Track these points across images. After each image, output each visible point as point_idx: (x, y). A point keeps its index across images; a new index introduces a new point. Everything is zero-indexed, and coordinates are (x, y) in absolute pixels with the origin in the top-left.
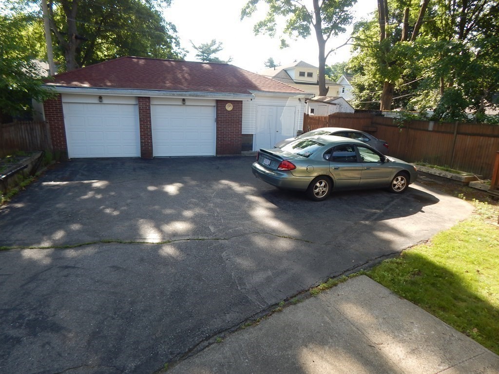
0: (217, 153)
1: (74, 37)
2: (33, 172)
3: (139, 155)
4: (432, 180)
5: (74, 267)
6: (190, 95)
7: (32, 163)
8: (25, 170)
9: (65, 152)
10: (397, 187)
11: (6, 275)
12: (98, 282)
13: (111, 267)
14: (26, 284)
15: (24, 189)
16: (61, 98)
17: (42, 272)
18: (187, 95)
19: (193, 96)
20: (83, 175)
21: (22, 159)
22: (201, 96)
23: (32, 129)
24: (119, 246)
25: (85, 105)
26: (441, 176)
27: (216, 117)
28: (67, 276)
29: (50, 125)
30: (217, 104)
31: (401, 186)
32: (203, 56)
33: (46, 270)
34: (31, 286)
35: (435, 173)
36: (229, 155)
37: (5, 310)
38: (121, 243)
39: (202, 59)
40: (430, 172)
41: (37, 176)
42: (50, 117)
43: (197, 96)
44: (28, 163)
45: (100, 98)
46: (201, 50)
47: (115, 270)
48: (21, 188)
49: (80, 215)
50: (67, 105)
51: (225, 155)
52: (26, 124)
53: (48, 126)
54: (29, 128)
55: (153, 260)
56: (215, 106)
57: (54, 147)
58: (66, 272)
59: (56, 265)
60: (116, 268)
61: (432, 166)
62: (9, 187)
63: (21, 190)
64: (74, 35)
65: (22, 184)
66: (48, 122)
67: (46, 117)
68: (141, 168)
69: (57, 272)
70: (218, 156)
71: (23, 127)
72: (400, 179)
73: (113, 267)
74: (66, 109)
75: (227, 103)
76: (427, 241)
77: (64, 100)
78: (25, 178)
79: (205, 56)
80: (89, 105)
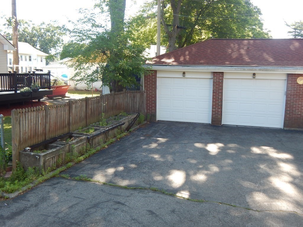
0: (284, 126)
1: (176, 26)
2: (128, 129)
3: (210, 122)
5: (123, 204)
6: (260, 70)
7: (128, 121)
8: (123, 126)
9: (154, 115)
11: (82, 199)
12: (134, 220)
13: (148, 211)
14: (90, 208)
15: (118, 140)
16: (156, 74)
17: (102, 203)
18: (257, 70)
19: (263, 70)
20: (161, 134)
21: (123, 118)
22: (271, 70)
23: (134, 97)
24: (161, 196)
25: (172, 79)
27: (286, 91)
28: (116, 210)
29: (147, 94)
30: (288, 78)
32: (295, 32)
33: (105, 202)
34: (93, 210)
36: (297, 129)
37: (71, 222)
38: (164, 193)
39: (294, 35)
41: (130, 132)
42: (147, 88)
43: (266, 70)
44: (126, 121)
45: (184, 73)
46: (294, 27)
47: (149, 214)
48: (117, 139)
49: (145, 165)
50: (160, 79)
51: (293, 129)
52: (131, 92)
53: (145, 95)
54: (132, 95)
55: (181, 213)
56: (285, 80)
57: (147, 111)
58: (116, 206)
59: (113, 200)
60: (151, 212)
62: (109, 137)
63: (117, 141)
64: (176, 25)
65: (119, 136)
66: (145, 91)
67: (144, 88)
68: (207, 134)
69: (112, 205)
70: (285, 129)
71: (128, 95)
73: (150, 211)
74: (159, 82)
75: (298, 77)
77: (158, 75)
78: (122, 132)
79: (298, 32)
80: (175, 79)
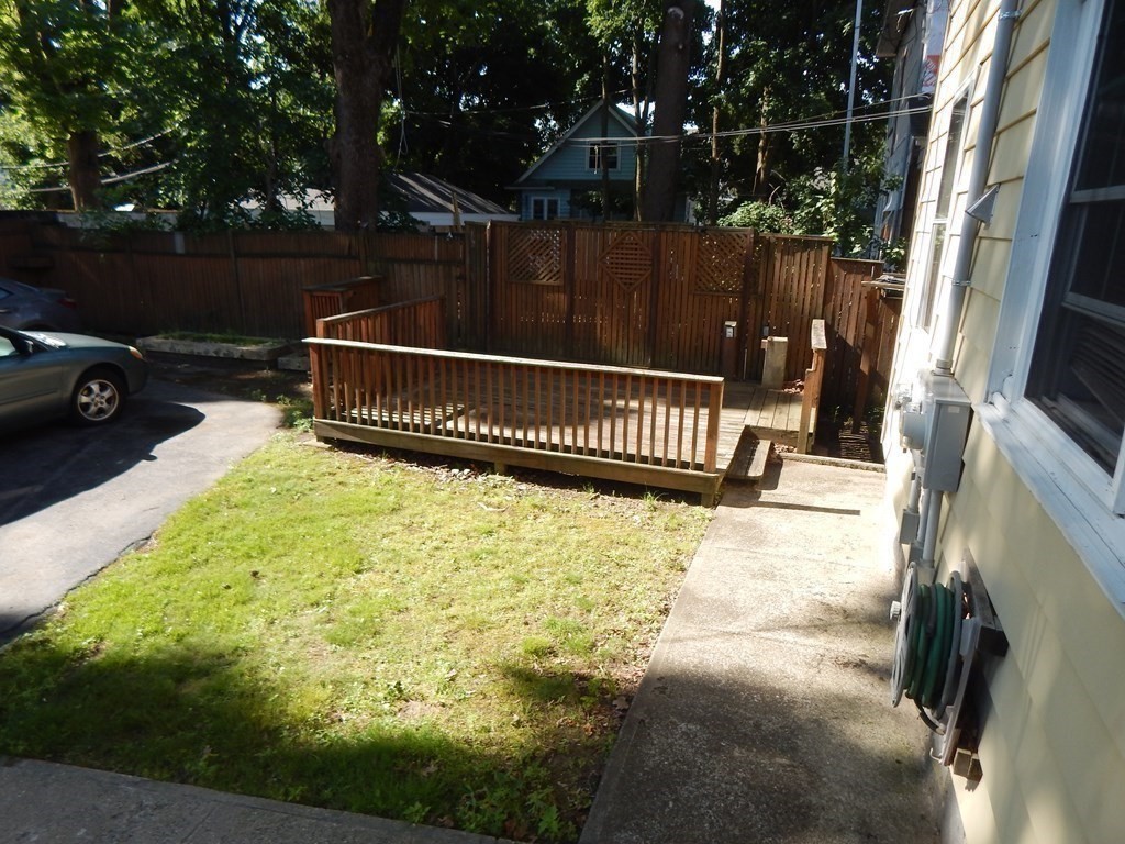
4: (205, 369)
10: (93, 408)
26: (221, 355)
31: (105, 405)
35: (207, 352)
40: (196, 351)
61: (202, 335)
72: (95, 387)
76: (148, 538)
